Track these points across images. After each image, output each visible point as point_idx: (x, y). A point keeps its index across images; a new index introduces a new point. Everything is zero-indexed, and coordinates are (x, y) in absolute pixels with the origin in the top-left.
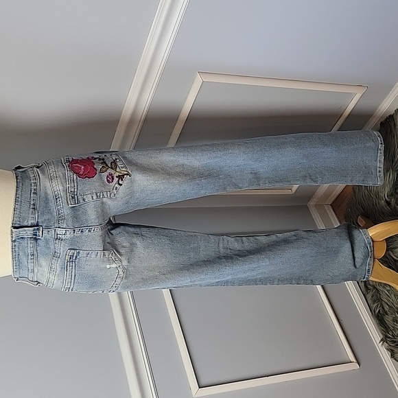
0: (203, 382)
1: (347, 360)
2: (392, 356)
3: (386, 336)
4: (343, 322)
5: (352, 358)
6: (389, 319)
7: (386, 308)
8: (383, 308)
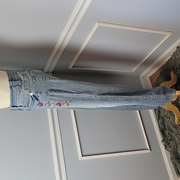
0: (84, 154)
1: (146, 148)
2: (166, 148)
3: (164, 139)
4: (147, 131)
5: (148, 148)
6: (167, 132)
7: (166, 127)
8: (165, 127)
